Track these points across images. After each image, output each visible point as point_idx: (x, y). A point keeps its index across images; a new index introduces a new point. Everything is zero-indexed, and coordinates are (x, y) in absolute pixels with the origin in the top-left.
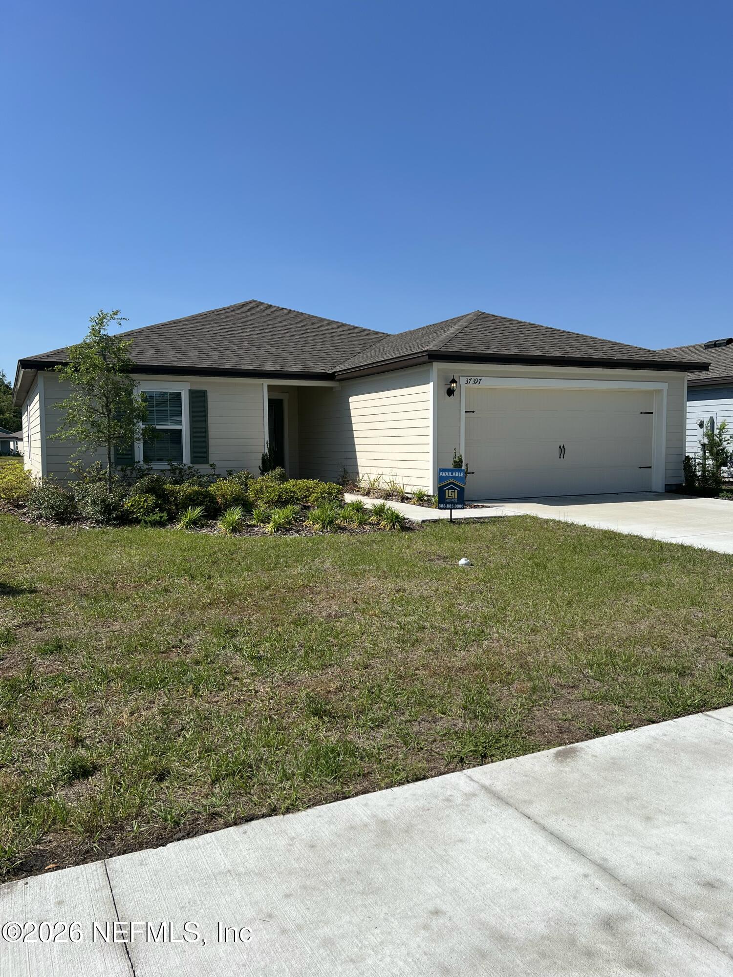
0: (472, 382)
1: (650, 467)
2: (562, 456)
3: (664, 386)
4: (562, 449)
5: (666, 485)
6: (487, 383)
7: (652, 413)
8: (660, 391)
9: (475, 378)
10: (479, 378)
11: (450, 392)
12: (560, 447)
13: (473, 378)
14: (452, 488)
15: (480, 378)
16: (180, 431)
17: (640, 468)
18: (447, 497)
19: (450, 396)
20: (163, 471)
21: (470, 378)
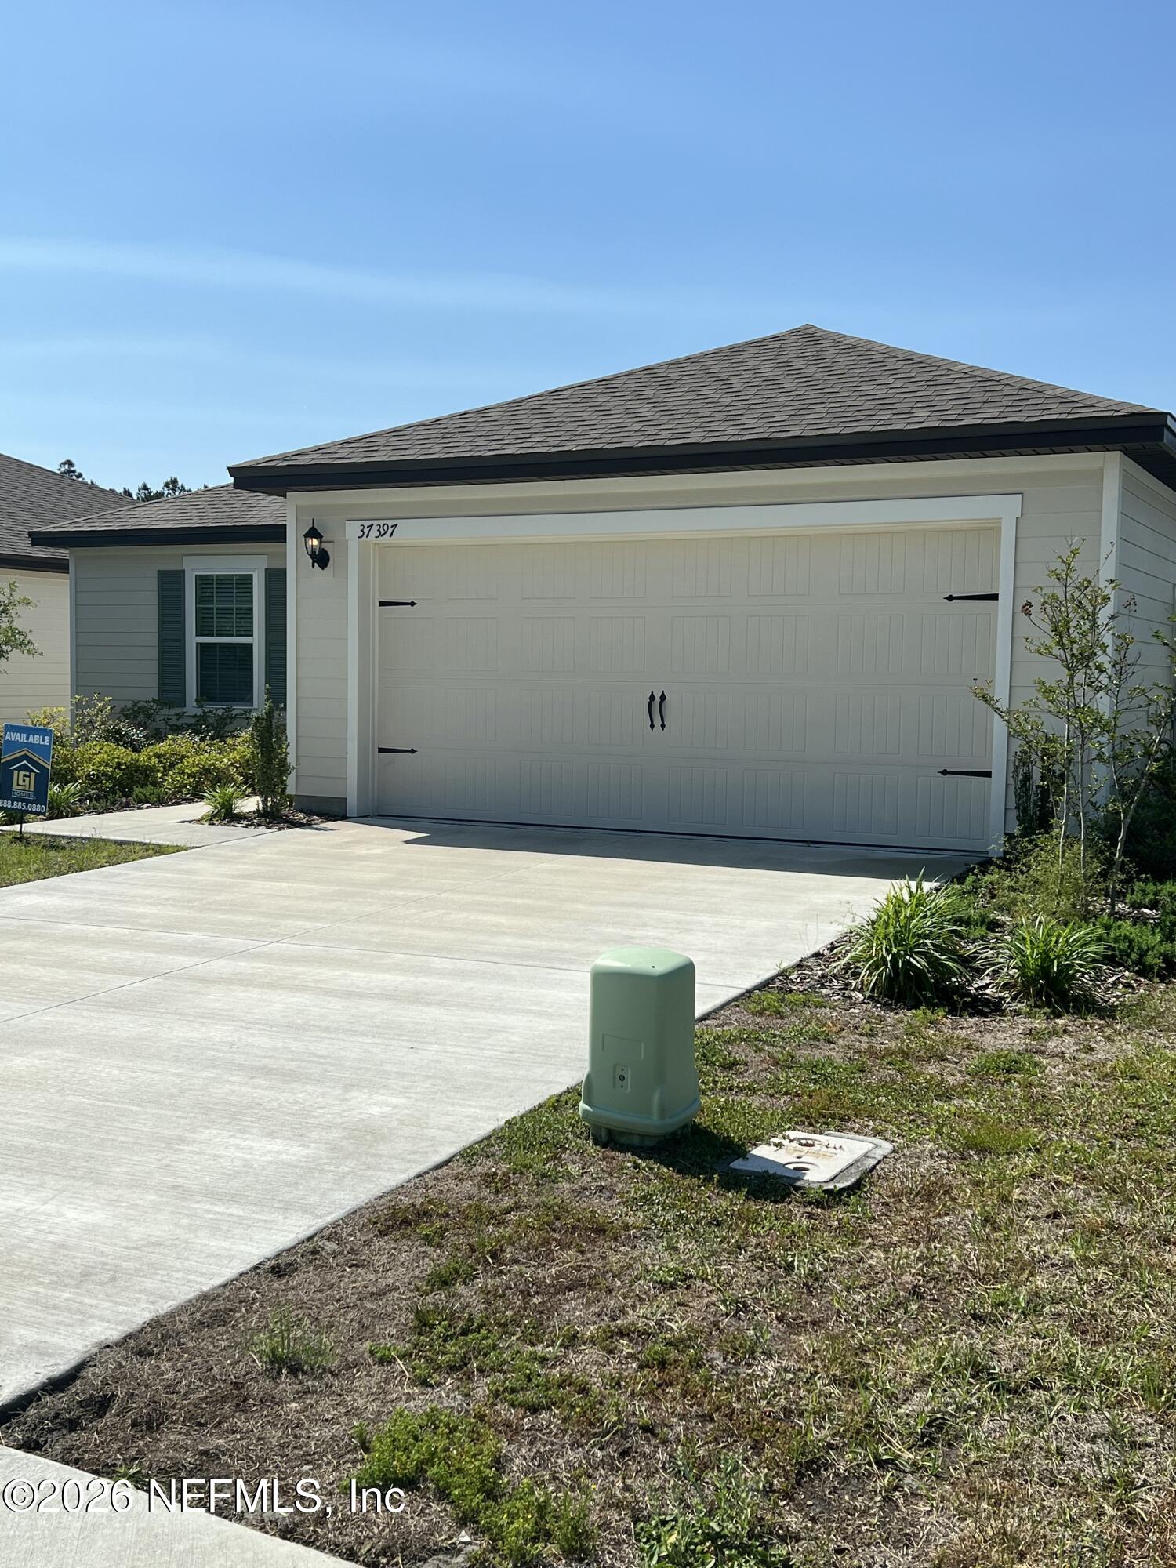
0: (374, 532)
1: (987, 775)
2: (658, 722)
3: (1005, 510)
4: (657, 704)
6: (409, 532)
7: (994, 596)
9: (382, 523)
10: (391, 523)
11: (324, 559)
12: (652, 698)
13: (375, 523)
14: (25, 767)
15: (394, 522)
16: (251, 646)
17: (945, 772)
18: (14, 785)
19: (323, 569)
21: (369, 523)
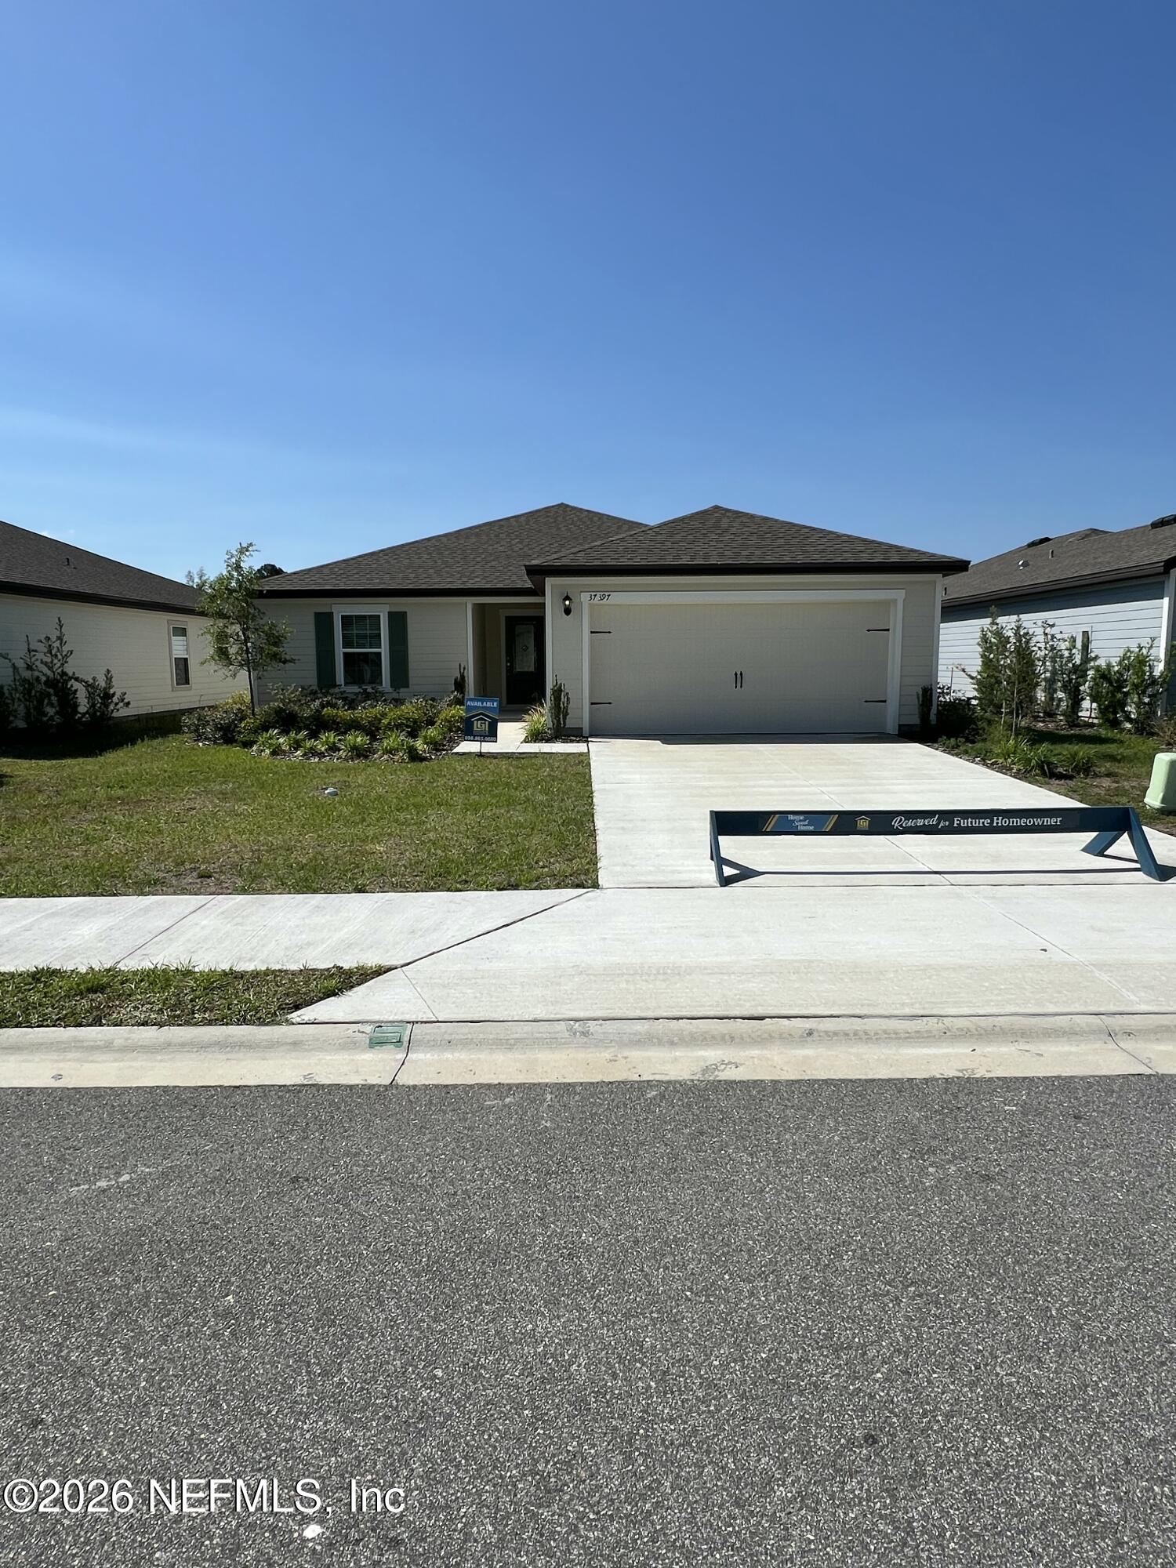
0: (598, 598)
1: (885, 701)
2: (739, 685)
3: (899, 595)
4: (739, 678)
5: (900, 726)
6: (617, 598)
7: (888, 630)
8: (895, 601)
9: (603, 593)
10: (607, 594)
11: (568, 611)
12: (736, 674)
13: (598, 594)
14: (481, 719)
15: (609, 593)
16: (380, 654)
17: (866, 702)
18: (475, 728)
19: (568, 615)
20: (356, 694)
21: (596, 593)
